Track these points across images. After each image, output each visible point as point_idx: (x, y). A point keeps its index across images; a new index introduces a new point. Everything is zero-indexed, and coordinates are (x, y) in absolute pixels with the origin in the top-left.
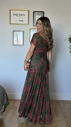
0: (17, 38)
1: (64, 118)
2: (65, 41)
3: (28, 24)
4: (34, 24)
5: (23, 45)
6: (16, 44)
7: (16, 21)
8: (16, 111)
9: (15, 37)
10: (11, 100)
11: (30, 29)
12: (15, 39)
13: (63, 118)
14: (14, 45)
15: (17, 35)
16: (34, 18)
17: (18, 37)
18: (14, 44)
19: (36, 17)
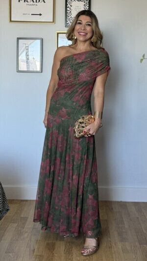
0: (27, 55)
1: (140, 244)
2: (141, 62)
3: (53, 22)
4: (68, 22)
5: (42, 72)
6: (25, 69)
7: (24, 14)
8: (23, 228)
9: (21, 54)
10: (12, 201)
11: (58, 34)
12: (22, 57)
13: (137, 244)
14: (19, 71)
15: (26, 47)
16: (68, 9)
17: (30, 53)
18: (20, 69)
19: (71, 6)
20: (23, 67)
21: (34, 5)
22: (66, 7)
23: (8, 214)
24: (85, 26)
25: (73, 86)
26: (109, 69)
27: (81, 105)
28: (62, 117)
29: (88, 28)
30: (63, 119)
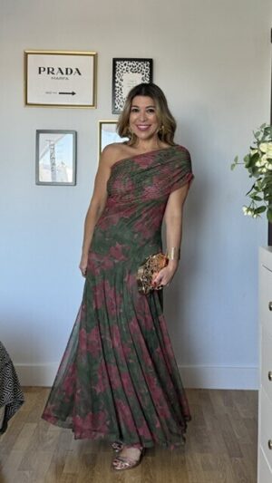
0: (52, 158)
1: (230, 457)
2: (232, 169)
3: (93, 106)
4: (118, 106)
5: (75, 184)
6: (50, 180)
7: (47, 93)
8: (46, 431)
9: (44, 154)
10: (29, 389)
11: (101, 123)
12: (45, 161)
13: (226, 456)
14: (39, 183)
15: (51, 145)
16: (117, 85)
17: (56, 155)
18: (40, 180)
19: (122, 80)
20: (46, 176)
21: (63, 78)
22: (114, 82)
23: (22, 409)
24: (144, 114)
25: (133, 206)
26: (193, 177)
27: (147, 238)
28: (115, 258)
29: (151, 117)
30: (116, 261)
